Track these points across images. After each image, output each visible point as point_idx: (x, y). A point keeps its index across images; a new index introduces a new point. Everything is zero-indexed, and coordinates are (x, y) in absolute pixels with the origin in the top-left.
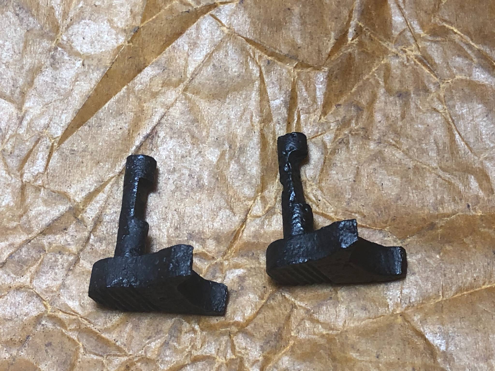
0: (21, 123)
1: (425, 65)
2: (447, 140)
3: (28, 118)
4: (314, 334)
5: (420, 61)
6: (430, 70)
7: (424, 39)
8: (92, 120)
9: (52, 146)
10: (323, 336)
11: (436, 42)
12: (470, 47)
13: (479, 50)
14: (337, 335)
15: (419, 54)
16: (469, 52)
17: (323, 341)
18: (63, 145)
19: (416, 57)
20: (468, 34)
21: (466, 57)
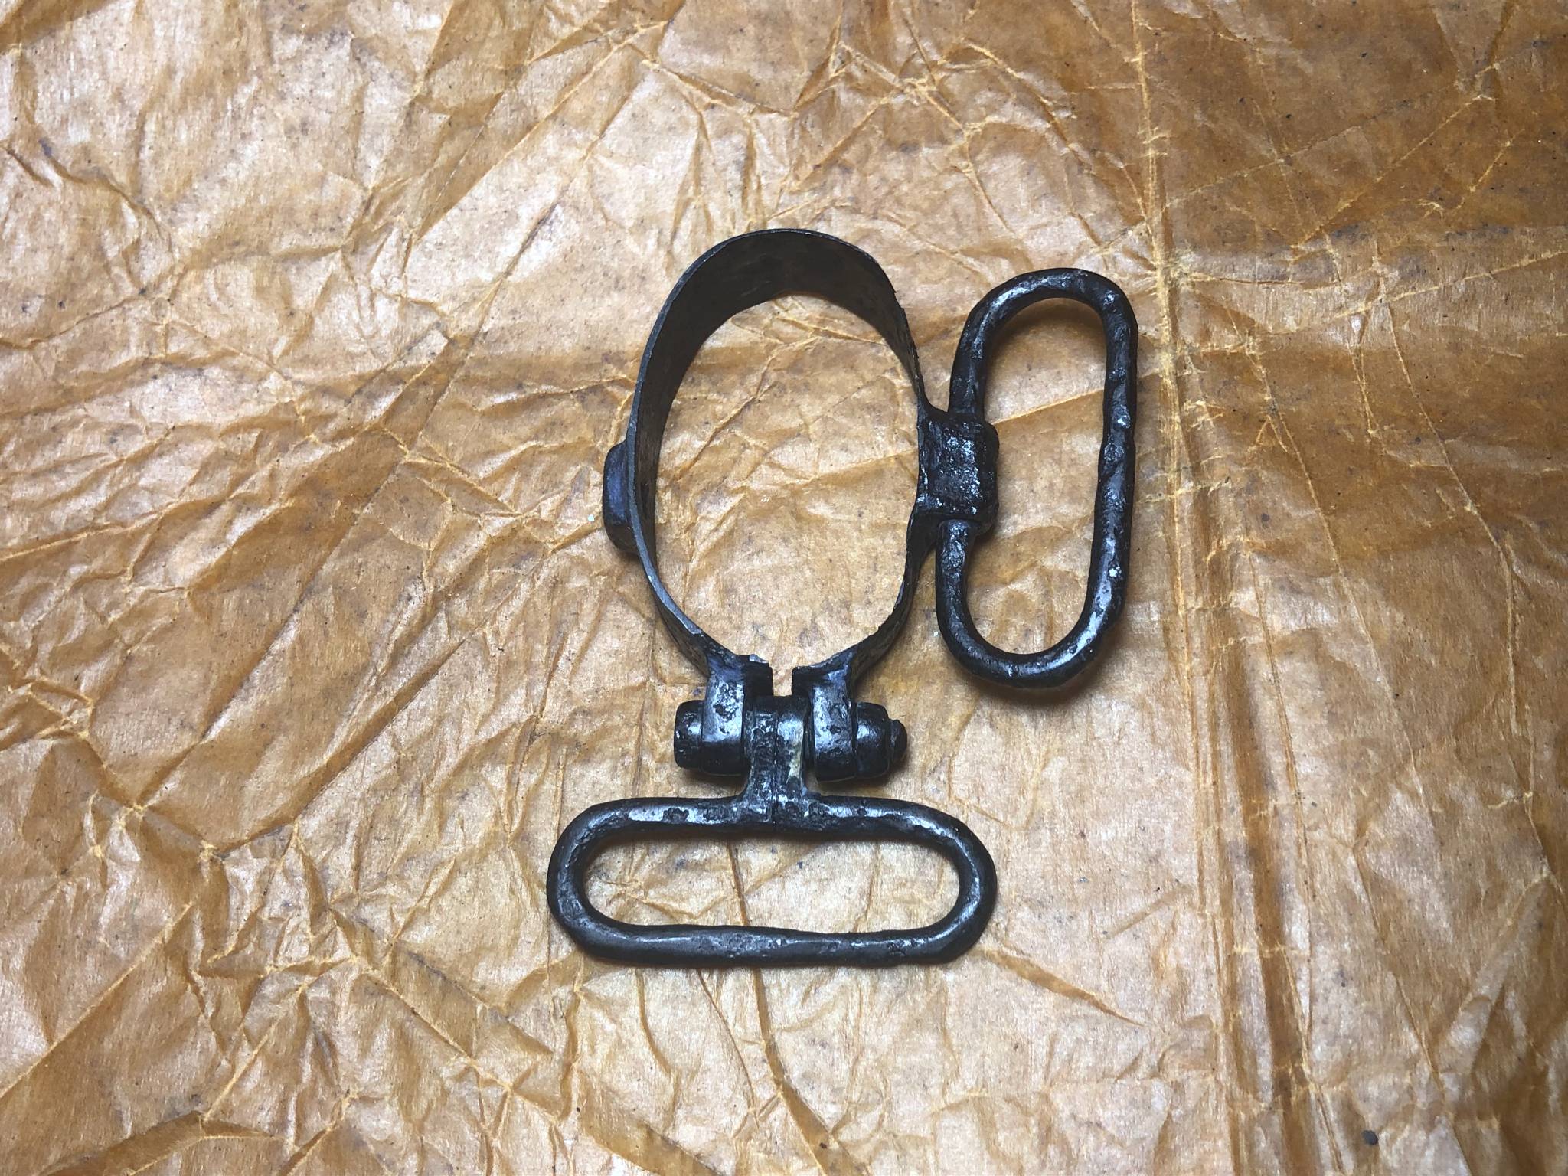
0: (367, 208)
1: (942, 104)
2: (972, 210)
3: (376, 202)
4: (774, 484)
5: (937, 99)
6: (950, 112)
7: (941, 68)
8: (465, 201)
9: (410, 239)
10: (786, 487)
11: (958, 71)
12: (1008, 76)
13: (1020, 80)
14: (807, 485)
15: (934, 89)
16: (1006, 83)
17: (785, 494)
18: (425, 237)
19: (931, 93)
20: (1005, 57)
21: (1001, 90)
